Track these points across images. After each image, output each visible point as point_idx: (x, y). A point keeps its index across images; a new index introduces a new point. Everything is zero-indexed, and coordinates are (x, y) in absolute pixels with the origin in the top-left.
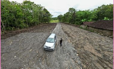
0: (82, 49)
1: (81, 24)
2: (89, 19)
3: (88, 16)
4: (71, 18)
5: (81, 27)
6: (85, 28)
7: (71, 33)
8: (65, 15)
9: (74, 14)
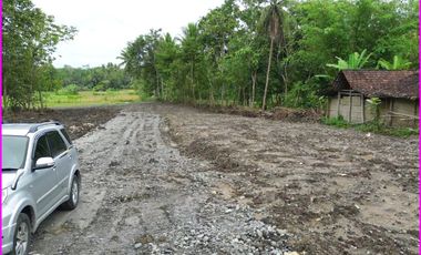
0: (343, 221)
1: (332, 95)
2: (388, 56)
3: (377, 35)
4: (246, 56)
5: (334, 114)
6: (370, 118)
7: (245, 145)
8: (192, 31)
9: (268, 22)
